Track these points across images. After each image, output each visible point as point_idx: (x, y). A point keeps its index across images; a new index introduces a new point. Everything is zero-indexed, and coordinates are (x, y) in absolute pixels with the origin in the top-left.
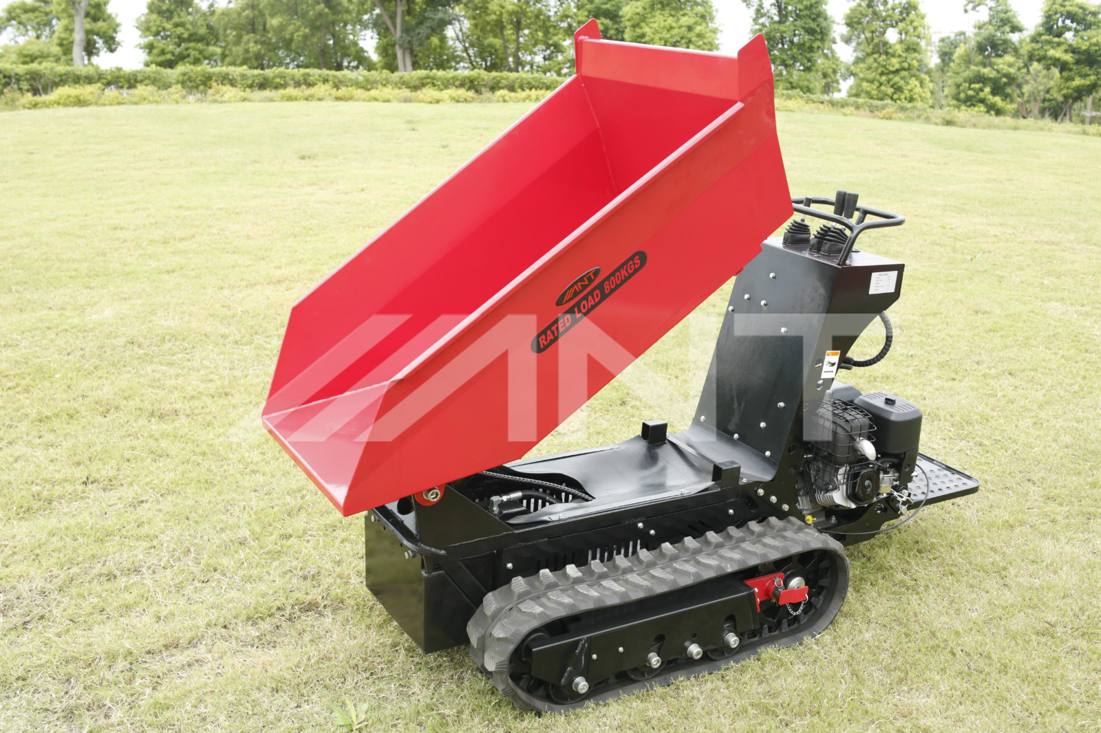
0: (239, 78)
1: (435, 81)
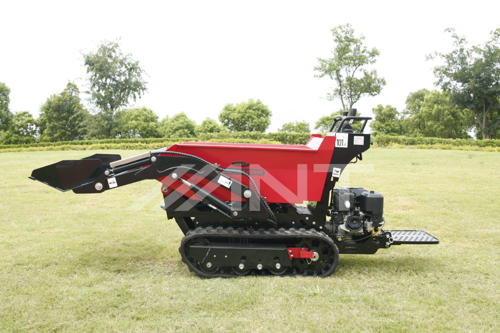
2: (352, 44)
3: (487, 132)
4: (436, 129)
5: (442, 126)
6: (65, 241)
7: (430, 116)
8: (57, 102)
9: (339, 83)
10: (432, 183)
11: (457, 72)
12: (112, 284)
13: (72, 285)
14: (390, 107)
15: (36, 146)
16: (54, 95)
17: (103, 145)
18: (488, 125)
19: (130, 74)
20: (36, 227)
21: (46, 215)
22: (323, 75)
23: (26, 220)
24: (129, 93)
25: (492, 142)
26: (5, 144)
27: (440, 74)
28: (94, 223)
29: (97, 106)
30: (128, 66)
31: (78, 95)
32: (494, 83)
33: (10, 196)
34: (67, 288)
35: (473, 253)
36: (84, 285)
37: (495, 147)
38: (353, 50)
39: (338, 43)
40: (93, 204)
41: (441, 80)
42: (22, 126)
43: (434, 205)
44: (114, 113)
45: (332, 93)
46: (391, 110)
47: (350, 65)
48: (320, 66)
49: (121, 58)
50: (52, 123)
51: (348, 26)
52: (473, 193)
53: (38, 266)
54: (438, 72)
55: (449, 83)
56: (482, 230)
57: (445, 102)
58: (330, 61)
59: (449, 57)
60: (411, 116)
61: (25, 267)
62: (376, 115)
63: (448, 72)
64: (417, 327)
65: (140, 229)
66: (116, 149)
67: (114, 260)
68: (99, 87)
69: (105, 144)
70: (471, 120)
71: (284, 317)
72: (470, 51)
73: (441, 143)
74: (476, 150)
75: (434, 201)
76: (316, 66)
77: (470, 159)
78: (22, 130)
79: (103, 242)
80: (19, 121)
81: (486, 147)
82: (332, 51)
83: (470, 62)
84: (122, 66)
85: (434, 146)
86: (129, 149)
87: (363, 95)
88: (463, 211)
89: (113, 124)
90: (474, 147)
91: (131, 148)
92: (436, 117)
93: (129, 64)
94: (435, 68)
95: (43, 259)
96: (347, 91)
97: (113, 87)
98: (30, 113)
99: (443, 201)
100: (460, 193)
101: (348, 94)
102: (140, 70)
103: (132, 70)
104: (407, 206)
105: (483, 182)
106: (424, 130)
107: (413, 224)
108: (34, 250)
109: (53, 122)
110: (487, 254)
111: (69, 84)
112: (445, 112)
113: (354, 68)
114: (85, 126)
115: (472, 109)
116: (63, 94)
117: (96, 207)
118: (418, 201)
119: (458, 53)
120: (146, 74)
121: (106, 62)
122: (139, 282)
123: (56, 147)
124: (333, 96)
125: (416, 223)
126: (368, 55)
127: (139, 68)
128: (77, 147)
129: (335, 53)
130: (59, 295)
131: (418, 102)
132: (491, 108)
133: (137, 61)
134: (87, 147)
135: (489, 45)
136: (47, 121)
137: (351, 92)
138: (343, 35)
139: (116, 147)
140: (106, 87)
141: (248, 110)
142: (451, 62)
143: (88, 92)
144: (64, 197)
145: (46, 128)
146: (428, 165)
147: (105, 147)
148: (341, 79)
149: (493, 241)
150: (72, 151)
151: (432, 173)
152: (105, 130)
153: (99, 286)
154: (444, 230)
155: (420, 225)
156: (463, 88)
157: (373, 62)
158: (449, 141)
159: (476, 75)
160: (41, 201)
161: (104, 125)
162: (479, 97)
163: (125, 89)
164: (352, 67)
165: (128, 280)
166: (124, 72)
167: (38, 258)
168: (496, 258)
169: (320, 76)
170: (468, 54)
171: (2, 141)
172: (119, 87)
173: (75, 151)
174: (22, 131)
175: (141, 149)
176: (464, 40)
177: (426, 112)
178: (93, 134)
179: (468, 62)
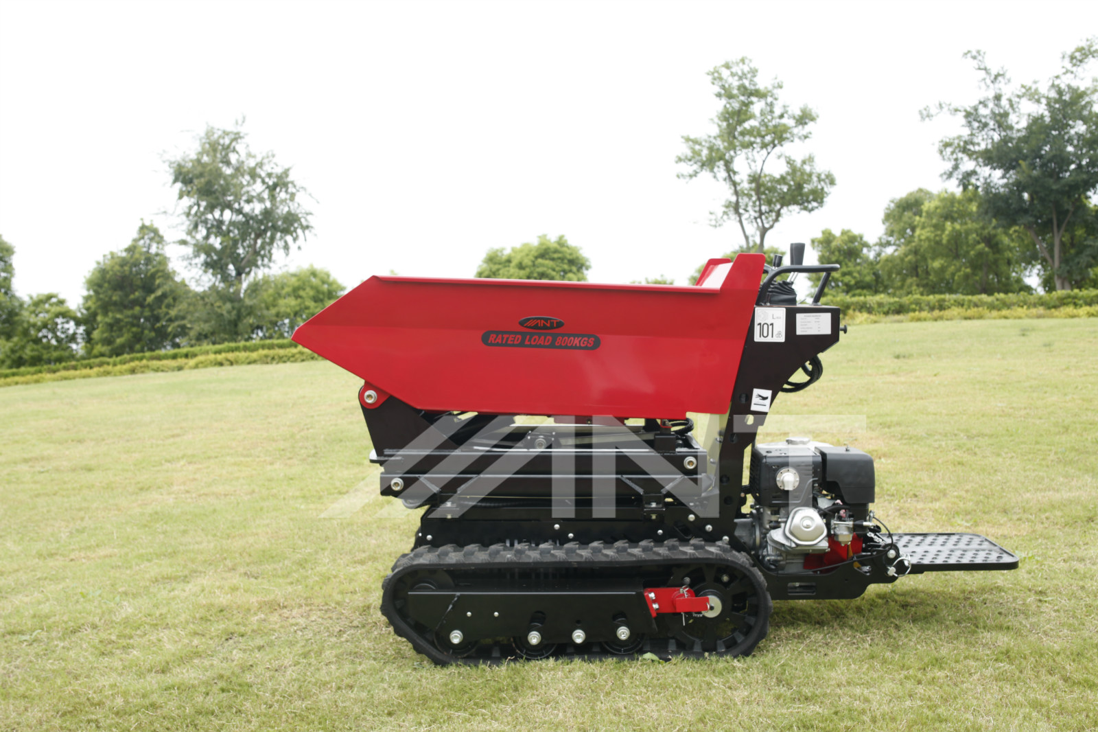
0: (876, 306)
1: (1076, 300)
2: (754, 99)
3: (1066, 275)
4: (953, 275)
5: (966, 268)
6: (118, 575)
7: (936, 248)
8: (117, 268)
9: (733, 188)
10: (935, 396)
11: (990, 146)
12: (212, 665)
13: (125, 671)
14: (850, 234)
15: (75, 368)
16: (112, 254)
17: (220, 357)
18: (1065, 261)
19: (273, 198)
20: (58, 549)
21: (82, 519)
22: (696, 174)
23: (38, 533)
24: (272, 239)
25: (1075, 297)
26: (10, 367)
27: (952, 153)
28: (185, 532)
29: (205, 272)
30: (267, 180)
31: (162, 249)
32: (1073, 167)
33: (9, 482)
34: (114, 678)
35: (1014, 547)
36: (150, 671)
37: (1081, 306)
38: (757, 113)
39: (724, 101)
40: (187, 488)
41: (956, 167)
42: (45, 326)
43: (936, 445)
44: (245, 285)
45: (720, 210)
46: (853, 239)
47: (754, 148)
48: (689, 154)
49: (252, 163)
50: (110, 314)
51: (744, 63)
52: (1023, 412)
53: (54, 634)
54: (949, 150)
55: (974, 173)
56: (1039, 495)
57: (970, 214)
58: (710, 142)
59: (971, 116)
60: (896, 250)
61: (24, 638)
62: (820, 253)
63: (971, 147)
64: (874, 720)
65: (286, 538)
66: (249, 363)
67: (221, 611)
68: (208, 229)
69: (223, 355)
70: (1028, 250)
71: (583, 715)
72: (1015, 100)
73: (962, 305)
74: (1039, 317)
75: (936, 438)
76: (680, 155)
77: (1023, 339)
78: (46, 334)
79: (201, 572)
80: (37, 315)
81: (1062, 309)
82: (712, 120)
83: (1017, 123)
84: (255, 182)
85: (946, 313)
86: (278, 363)
87: (788, 210)
88: (999, 455)
89: (243, 310)
90: (1034, 311)
91: (282, 359)
92: (951, 250)
93: (270, 175)
94: (942, 141)
95: (65, 618)
96: (751, 204)
97: (238, 229)
98: (61, 297)
99: (956, 435)
100: (995, 415)
101: (755, 211)
102: (295, 186)
103: (278, 189)
104: (876, 451)
105: (1047, 386)
106: (927, 278)
107: (888, 490)
108: (48, 600)
109: (113, 312)
110: (1047, 548)
111: (143, 228)
112: (970, 238)
113: (764, 152)
114: (183, 318)
115: (1028, 227)
116: (131, 250)
117: (194, 495)
118: (901, 439)
119: (991, 105)
120: (310, 195)
121: (220, 174)
122: (271, 656)
123: (119, 367)
124: (722, 218)
125: (893, 488)
126: (791, 123)
127: (292, 183)
128: (163, 366)
129: (720, 123)
130: (95, 696)
131: (910, 218)
132: (1069, 222)
133: (286, 167)
134: (186, 364)
135: (1057, 82)
136: (99, 311)
137: (760, 206)
138: (735, 82)
139: (248, 361)
140: (221, 228)
141: (540, 261)
142: (976, 125)
143: (184, 242)
144: (126, 479)
145: (98, 328)
146: (930, 356)
147: (224, 362)
148: (737, 178)
149: (1062, 517)
150: (152, 375)
151: (935, 375)
152: (226, 322)
153: (184, 671)
154: (956, 500)
155: (903, 492)
156: (1005, 181)
157: (806, 137)
158: (980, 300)
159: (1033, 151)
160: (74, 489)
161: (225, 313)
162: (1042, 200)
163: (265, 231)
164: (758, 152)
165: (248, 653)
166: (259, 195)
167: (55, 615)
168: (1065, 556)
169: (691, 176)
170: (1011, 105)
171: (3, 362)
172: (252, 227)
173: (160, 374)
174: (46, 337)
175: (303, 360)
176: (1003, 75)
177: (928, 239)
178: (200, 334)
179: (1013, 125)
